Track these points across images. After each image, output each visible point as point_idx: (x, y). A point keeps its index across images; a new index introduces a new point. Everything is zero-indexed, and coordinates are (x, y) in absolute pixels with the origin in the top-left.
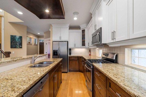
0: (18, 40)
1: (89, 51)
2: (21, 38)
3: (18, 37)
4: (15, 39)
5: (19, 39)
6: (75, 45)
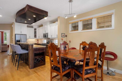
1: (37, 40)
6: (30, 37)
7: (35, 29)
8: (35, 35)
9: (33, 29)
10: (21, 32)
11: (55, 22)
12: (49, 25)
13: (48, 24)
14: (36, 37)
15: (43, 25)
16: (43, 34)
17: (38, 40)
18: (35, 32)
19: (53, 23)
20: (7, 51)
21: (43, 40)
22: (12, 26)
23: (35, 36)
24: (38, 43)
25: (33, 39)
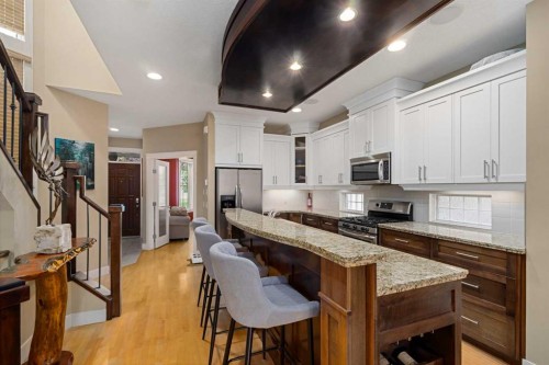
0: (81, 158)
1: (305, 196)
2: (90, 149)
3: (80, 146)
4: (73, 155)
5: (83, 153)
6: (275, 179)
7: (300, 141)
8: (297, 168)
9: (291, 139)
10: (240, 156)
11: (467, 68)
12: (395, 100)
13: (395, 93)
14: (303, 181)
15: (347, 112)
16: (352, 161)
17: (310, 196)
18: (300, 157)
19: (427, 85)
20: (187, 239)
21: (341, 196)
22: (206, 130)
23: (300, 176)
24: (310, 207)
25: (290, 187)
